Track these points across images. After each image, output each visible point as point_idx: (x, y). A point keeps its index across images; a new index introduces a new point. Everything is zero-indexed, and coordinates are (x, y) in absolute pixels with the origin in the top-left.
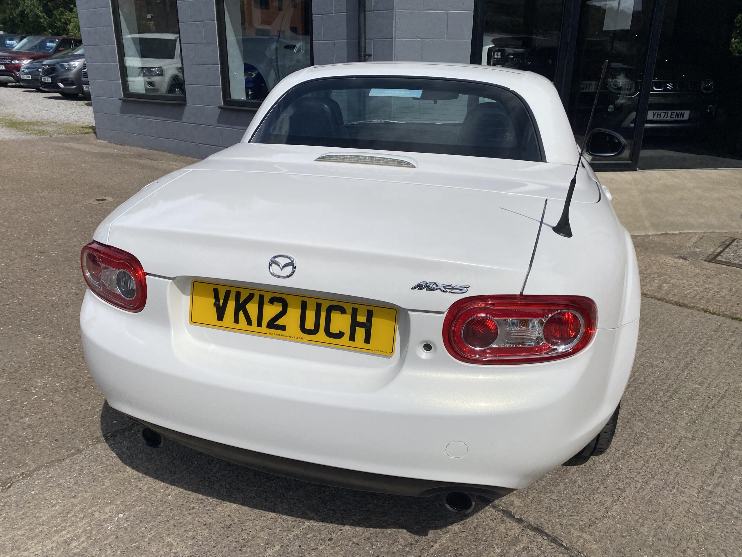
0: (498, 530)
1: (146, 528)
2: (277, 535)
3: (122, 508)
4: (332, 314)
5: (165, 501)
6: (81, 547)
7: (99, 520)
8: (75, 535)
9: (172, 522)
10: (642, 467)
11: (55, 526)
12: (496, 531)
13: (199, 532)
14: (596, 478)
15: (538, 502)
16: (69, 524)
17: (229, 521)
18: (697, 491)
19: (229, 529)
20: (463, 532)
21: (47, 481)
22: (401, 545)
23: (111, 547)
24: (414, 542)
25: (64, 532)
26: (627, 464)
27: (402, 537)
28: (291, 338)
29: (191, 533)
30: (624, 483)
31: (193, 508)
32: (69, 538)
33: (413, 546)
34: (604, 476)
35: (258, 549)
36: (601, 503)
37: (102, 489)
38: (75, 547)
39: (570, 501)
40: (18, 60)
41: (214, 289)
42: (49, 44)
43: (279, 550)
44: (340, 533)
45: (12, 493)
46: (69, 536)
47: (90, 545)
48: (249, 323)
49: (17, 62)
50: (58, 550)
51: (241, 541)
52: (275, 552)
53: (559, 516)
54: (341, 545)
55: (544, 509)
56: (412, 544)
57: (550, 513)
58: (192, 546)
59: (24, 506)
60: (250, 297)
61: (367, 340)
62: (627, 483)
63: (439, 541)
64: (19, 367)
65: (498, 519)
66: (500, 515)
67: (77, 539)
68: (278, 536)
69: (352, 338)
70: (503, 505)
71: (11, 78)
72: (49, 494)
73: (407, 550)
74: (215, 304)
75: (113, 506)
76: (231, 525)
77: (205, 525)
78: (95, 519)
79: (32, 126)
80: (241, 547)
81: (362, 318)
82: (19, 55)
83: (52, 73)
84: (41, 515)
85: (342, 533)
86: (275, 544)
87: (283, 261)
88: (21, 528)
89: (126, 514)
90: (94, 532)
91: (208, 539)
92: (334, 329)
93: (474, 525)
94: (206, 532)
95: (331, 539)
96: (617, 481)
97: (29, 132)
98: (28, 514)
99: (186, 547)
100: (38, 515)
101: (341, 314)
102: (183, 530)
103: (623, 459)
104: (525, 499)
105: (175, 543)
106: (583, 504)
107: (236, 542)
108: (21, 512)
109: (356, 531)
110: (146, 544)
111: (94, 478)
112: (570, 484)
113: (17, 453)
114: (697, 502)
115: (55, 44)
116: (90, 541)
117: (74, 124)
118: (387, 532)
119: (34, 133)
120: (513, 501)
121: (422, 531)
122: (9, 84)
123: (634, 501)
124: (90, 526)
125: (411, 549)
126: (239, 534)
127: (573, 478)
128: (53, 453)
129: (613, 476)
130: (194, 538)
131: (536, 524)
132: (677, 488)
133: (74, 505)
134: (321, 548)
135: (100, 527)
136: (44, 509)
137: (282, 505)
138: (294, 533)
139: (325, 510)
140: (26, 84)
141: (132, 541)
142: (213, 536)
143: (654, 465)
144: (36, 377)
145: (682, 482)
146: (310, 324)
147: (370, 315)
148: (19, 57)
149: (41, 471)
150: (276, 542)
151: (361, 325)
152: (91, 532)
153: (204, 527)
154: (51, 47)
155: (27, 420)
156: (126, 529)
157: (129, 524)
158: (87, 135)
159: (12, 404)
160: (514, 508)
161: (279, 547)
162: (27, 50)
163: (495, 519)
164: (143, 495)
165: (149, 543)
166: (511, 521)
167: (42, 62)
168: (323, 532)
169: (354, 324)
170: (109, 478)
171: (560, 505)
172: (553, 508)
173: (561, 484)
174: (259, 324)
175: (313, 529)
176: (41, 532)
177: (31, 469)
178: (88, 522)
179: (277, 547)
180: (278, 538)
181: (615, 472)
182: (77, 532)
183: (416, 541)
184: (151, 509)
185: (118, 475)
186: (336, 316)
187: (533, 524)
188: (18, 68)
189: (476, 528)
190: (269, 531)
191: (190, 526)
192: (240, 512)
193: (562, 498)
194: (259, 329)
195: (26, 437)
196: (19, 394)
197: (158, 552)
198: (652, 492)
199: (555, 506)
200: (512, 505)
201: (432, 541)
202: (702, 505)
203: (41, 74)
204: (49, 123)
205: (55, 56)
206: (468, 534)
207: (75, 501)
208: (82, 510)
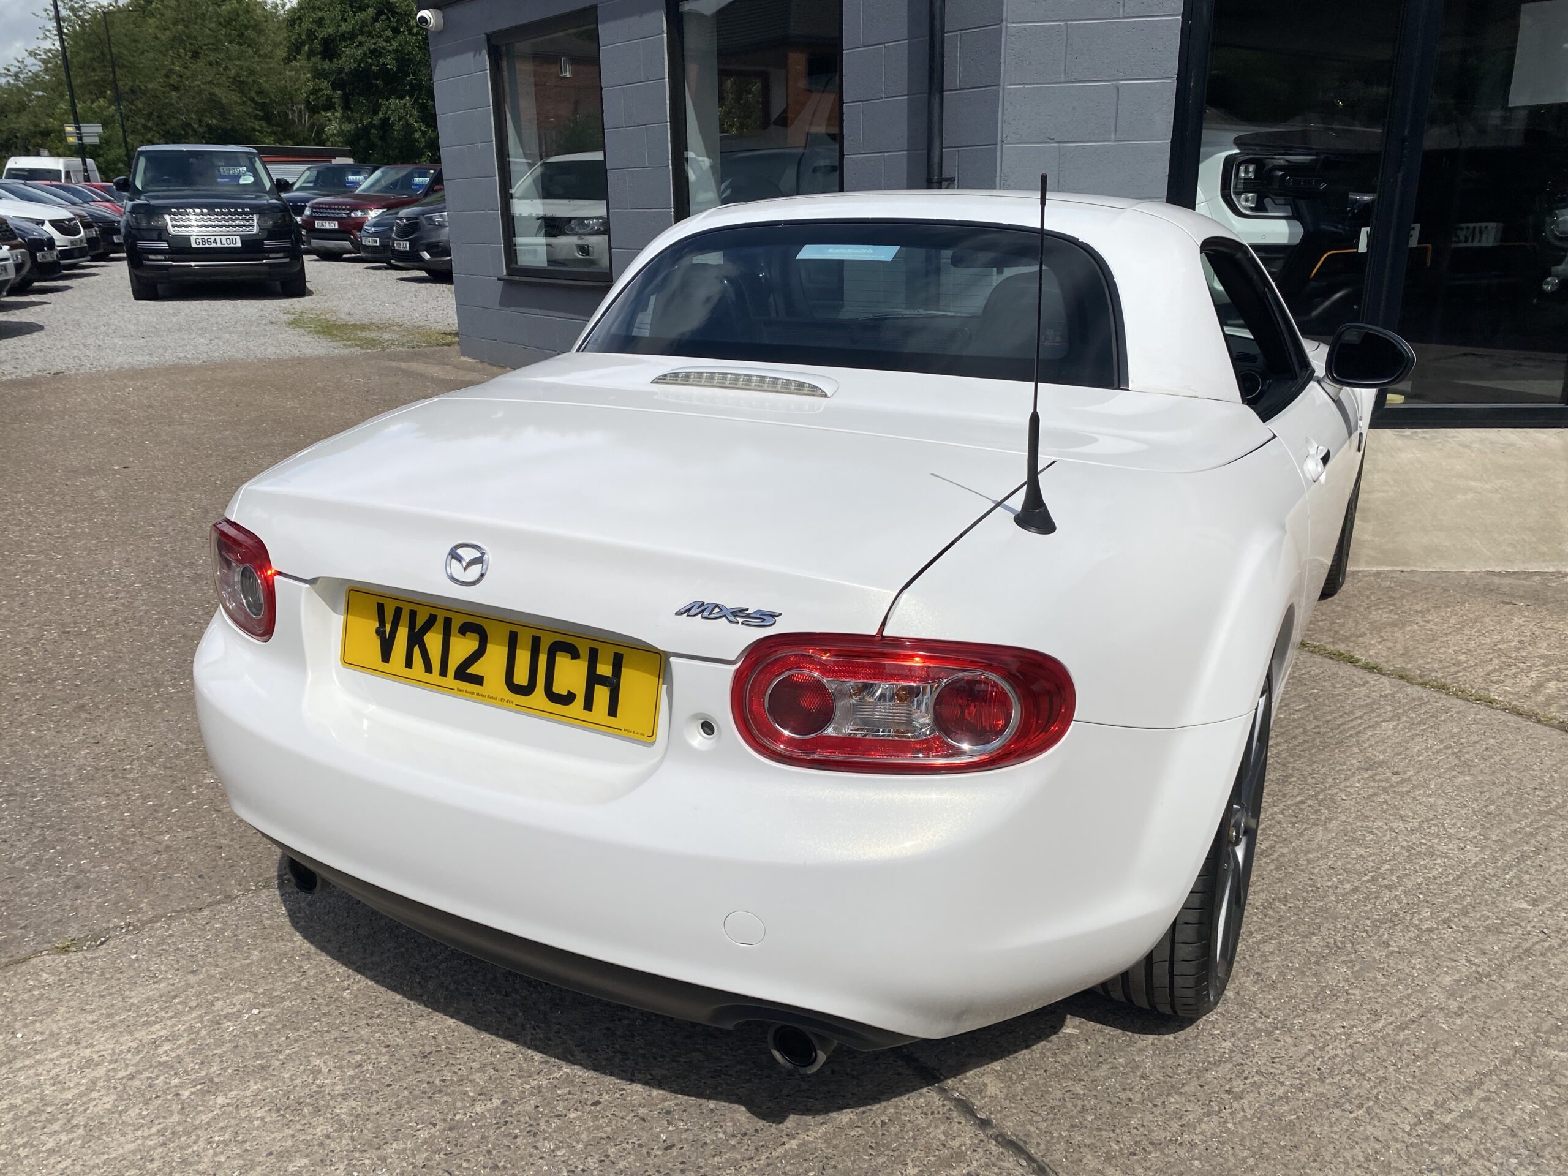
0: (928, 1134)
1: (288, 1038)
2: (506, 1081)
3: (262, 999)
4: (557, 658)
5: (337, 999)
6: (174, 1054)
7: (219, 1015)
8: (172, 1034)
9: (334, 1034)
10: (1306, 1055)
11: (147, 1015)
12: (925, 1134)
13: (373, 1056)
14: (1188, 1063)
15: (1039, 1094)
16: (170, 1014)
17: (431, 1045)
18: (1413, 1120)
19: (426, 1060)
20: (857, 1127)
21: (162, 941)
22: (725, 1132)
23: (221, 1061)
24: (751, 1131)
25: (158, 1026)
26: (1273, 1047)
27: (732, 1119)
28: (492, 700)
29: (358, 1057)
30: (1248, 1082)
31: (378, 1016)
32: (162, 1036)
33: (746, 1138)
34: (1210, 1063)
35: (463, 1100)
36: (1177, 1113)
37: (242, 965)
38: (166, 1052)
39: (1109, 1102)
40: (362, 210)
41: (378, 604)
42: (417, 180)
43: (497, 1108)
44: (617, 1095)
45: (102, 953)
46: (161, 1034)
47: (190, 1053)
48: (429, 669)
49: (359, 214)
50: (138, 1052)
51: (437, 1082)
52: (489, 1111)
53: (1072, 1126)
54: (610, 1116)
55: (1045, 1108)
56: (745, 1134)
57: (1055, 1119)
58: (352, 1078)
59: (112, 977)
60: (431, 621)
61: (613, 711)
62: (1254, 1084)
63: (801, 1136)
64: (187, 750)
65: (938, 1113)
66: (946, 1108)
67: (174, 1040)
68: (505, 1084)
69: (588, 706)
70: (962, 1090)
71: (347, 244)
72: (158, 962)
73: (733, 1143)
74: (378, 632)
75: (248, 995)
76: (431, 1053)
77: (388, 1046)
78: (214, 1012)
79: (358, 332)
80: (433, 1094)
81: (605, 669)
82: (366, 202)
83: (413, 233)
84: (133, 994)
85: (622, 1095)
86: (496, 1096)
87: (468, 554)
88: (93, 1012)
89: (266, 1010)
90: (203, 1033)
91: (383, 1071)
92: (559, 688)
93: (885, 1118)
94: (384, 1060)
95: (597, 1103)
96: (1233, 1076)
97: (349, 343)
98: (114, 990)
99: (341, 1079)
100: (127, 993)
101: (572, 658)
102: (347, 1049)
103: (1269, 1034)
104: (1014, 1084)
105: (325, 1070)
106: (1135, 1111)
107: (428, 1083)
108: (103, 987)
109: (650, 1095)
110: (277, 1063)
111: (238, 946)
112: (1125, 1069)
113: (131, 891)
114: (1403, 1142)
115: (427, 180)
116: (191, 1047)
117: (431, 328)
118: (707, 1106)
119: (356, 345)
120: (985, 1085)
121: (776, 1115)
122: (345, 256)
123: (1255, 1120)
124: (201, 1022)
125: (739, 1143)
126: (438, 1071)
127: (1137, 1059)
128: (189, 896)
129: (1229, 1066)
130: (360, 1065)
131: (1015, 1135)
132: (1368, 1108)
133: (189, 985)
134: (573, 1115)
135: (216, 1027)
136: (141, 985)
137: (534, 1032)
138: (535, 1082)
139: (607, 1050)
140: (369, 255)
141: (258, 1056)
142: (393, 1067)
143: (1337, 1055)
144: (207, 769)
145: (1387, 1098)
146: (521, 677)
147: (618, 663)
148: (364, 205)
149: (159, 924)
150: (496, 1093)
151: (603, 680)
152: (198, 1033)
153: (384, 1050)
154: (421, 185)
155: (167, 837)
156: (256, 1035)
157: (263, 1027)
158: (446, 348)
159: (155, 809)
160: (982, 1098)
161: (499, 1102)
162: (377, 192)
163: (932, 1113)
164: (305, 983)
165: (284, 1063)
166: (963, 1122)
167: (397, 213)
168: (588, 1089)
169: (593, 679)
170: (260, 949)
171: (1083, 1106)
172: (1065, 1110)
173: (1105, 1067)
174: (443, 672)
175: (572, 1081)
176: (122, 1021)
177: (145, 919)
178: (200, 1015)
179: (496, 1102)
180: (503, 1087)
181: (1237, 1058)
182: (176, 1029)
183: (756, 1131)
184: (308, 1009)
185: (277, 945)
186: (563, 661)
187: (1009, 1133)
188: (359, 225)
189: (885, 1123)
190: (492, 1072)
191: (362, 1046)
192: (456, 1033)
193: (1094, 1093)
194: (442, 681)
195: (155, 866)
196: (171, 793)
197: (292, 1080)
198: (1305, 1109)
199: (1073, 1106)
200: (981, 1091)
201: (788, 1135)
202: (1412, 1150)
203: (393, 235)
204: (388, 326)
205: (425, 201)
206: (864, 1132)
207: (192, 979)
208: (198, 995)
